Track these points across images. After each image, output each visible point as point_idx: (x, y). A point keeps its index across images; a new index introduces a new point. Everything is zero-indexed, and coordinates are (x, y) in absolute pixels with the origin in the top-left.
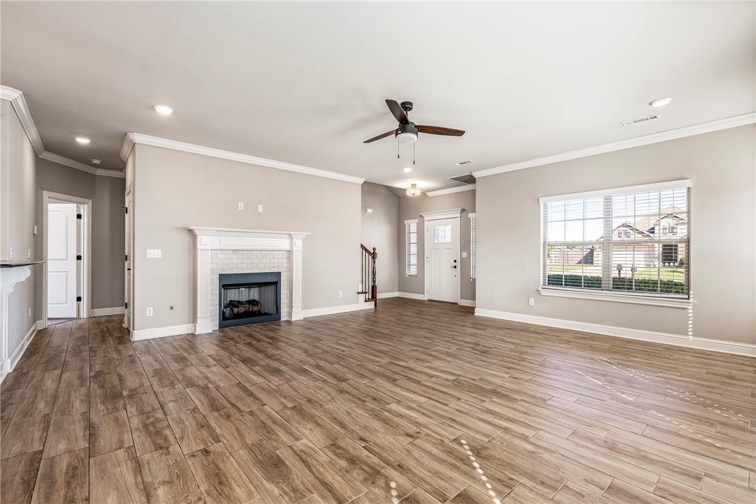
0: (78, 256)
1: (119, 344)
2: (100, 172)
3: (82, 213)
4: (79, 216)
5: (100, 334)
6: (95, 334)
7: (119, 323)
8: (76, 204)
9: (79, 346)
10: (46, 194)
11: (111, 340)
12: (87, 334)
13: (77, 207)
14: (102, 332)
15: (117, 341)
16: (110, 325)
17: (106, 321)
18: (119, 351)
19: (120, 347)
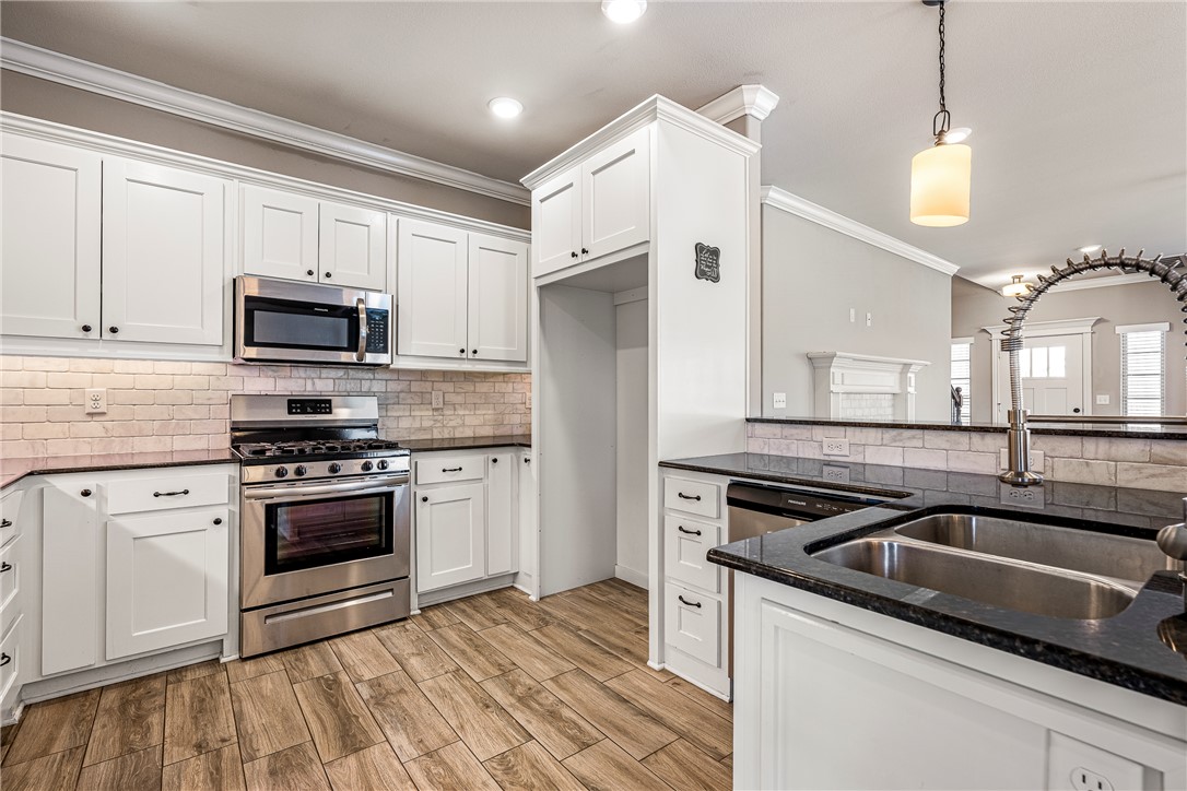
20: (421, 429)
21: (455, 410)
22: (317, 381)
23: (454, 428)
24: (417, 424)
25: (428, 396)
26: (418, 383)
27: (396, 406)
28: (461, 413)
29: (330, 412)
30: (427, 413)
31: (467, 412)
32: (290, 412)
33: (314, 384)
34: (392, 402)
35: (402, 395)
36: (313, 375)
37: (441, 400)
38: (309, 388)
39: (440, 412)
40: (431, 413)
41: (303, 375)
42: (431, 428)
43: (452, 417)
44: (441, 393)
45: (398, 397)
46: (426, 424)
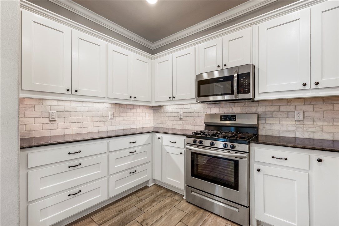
20: (287, 131)
21: (314, 121)
22: (233, 108)
23: (313, 132)
24: (284, 128)
25: (292, 113)
26: (285, 106)
27: (271, 119)
28: (320, 123)
29: (235, 121)
30: (291, 123)
31: (325, 123)
32: (221, 120)
33: (232, 109)
34: (268, 116)
35: (274, 113)
36: (232, 106)
37: (302, 115)
38: (231, 111)
39: (301, 122)
40: (294, 123)
41: (228, 106)
42: (294, 131)
43: (311, 126)
44: (302, 112)
45: (272, 114)
46: (291, 128)
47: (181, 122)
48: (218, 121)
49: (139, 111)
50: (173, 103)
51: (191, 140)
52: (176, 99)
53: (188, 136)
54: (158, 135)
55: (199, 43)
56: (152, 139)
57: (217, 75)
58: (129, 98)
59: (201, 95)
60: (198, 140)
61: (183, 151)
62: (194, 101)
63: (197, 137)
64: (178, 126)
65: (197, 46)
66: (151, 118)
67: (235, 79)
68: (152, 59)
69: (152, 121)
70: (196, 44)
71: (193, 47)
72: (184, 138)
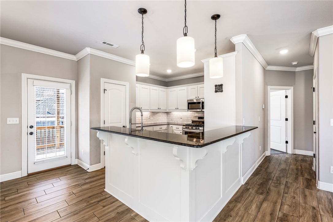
0: (286, 119)
1: (306, 188)
2: (298, 69)
3: (288, 95)
4: (286, 97)
5: (295, 171)
6: (293, 170)
7: (309, 164)
8: (285, 90)
9: (280, 177)
10: (269, 87)
11: (301, 180)
12: (287, 168)
13: (285, 91)
14: (297, 169)
15: (305, 183)
16: (303, 164)
17: (301, 160)
18: (305, 197)
19: (307, 192)
47: (181, 120)
48: (197, 119)
49: (160, 114)
50: (177, 111)
51: (185, 127)
52: (179, 109)
53: (183, 125)
54: (171, 126)
55: (189, 86)
56: (168, 127)
57: (195, 101)
58: (158, 109)
59: (189, 108)
60: (197, 127)
61: (182, 132)
62: (187, 111)
63: (187, 126)
64: (180, 122)
65: (188, 87)
66: (166, 118)
67: (201, 103)
68: (167, 89)
69: (166, 119)
70: (188, 86)
71: (186, 87)
72: (182, 126)
